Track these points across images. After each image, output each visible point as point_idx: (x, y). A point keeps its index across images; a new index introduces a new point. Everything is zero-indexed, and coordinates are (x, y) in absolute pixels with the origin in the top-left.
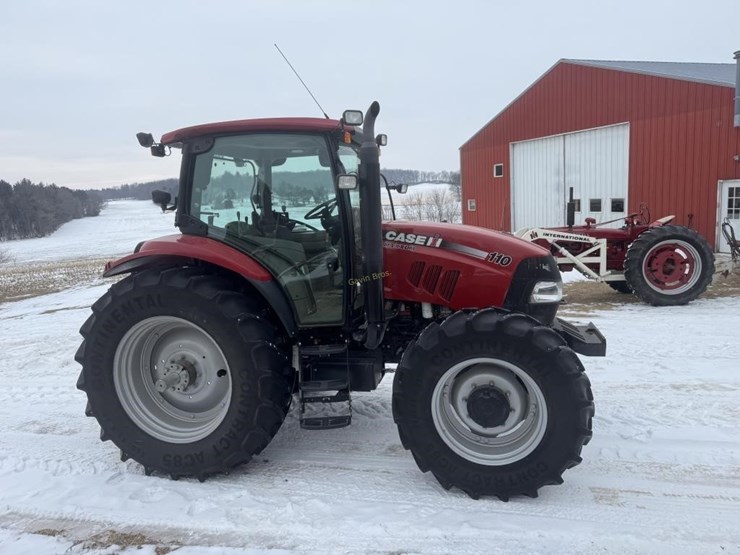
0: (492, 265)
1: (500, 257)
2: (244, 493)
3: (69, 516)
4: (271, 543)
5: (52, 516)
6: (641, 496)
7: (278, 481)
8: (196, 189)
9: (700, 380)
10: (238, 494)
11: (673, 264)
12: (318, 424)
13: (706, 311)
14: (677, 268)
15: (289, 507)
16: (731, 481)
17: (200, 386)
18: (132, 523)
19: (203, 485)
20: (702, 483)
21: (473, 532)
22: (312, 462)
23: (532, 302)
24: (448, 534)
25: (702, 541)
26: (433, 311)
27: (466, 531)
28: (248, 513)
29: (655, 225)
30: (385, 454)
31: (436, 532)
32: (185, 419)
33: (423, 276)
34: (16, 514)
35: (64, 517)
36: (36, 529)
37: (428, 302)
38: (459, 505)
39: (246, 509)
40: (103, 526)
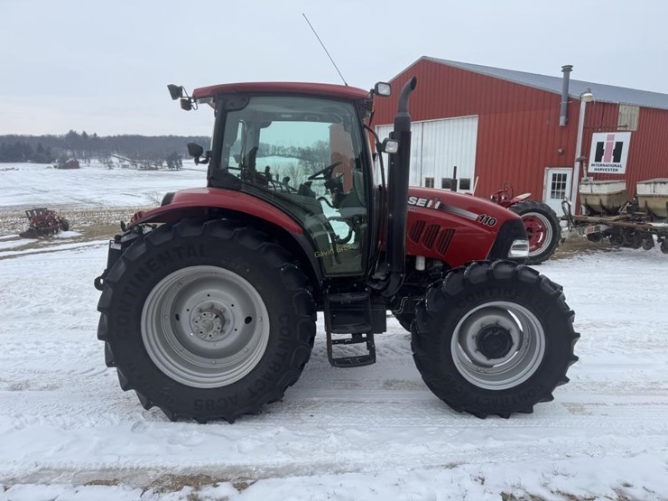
0: (481, 225)
1: (487, 219)
2: (282, 429)
3: (113, 466)
4: (335, 469)
5: (93, 467)
6: (600, 406)
7: (304, 417)
8: (226, 145)
9: (588, 320)
10: (276, 430)
11: (531, 232)
12: (349, 362)
13: (557, 269)
14: (533, 235)
15: (332, 437)
16: (652, 391)
17: (226, 334)
18: (187, 465)
19: (234, 426)
20: (633, 394)
21: (499, 444)
22: (325, 399)
23: (510, 256)
24: (480, 447)
25: (660, 434)
26: (426, 264)
27: (493, 444)
28: (298, 446)
29: (515, 200)
30: (384, 388)
31: (468, 446)
32: (206, 366)
33: (423, 234)
34: (48, 469)
35: (108, 467)
36: (86, 482)
37: (423, 255)
38: (470, 424)
39: (291, 443)
40: (158, 471)
